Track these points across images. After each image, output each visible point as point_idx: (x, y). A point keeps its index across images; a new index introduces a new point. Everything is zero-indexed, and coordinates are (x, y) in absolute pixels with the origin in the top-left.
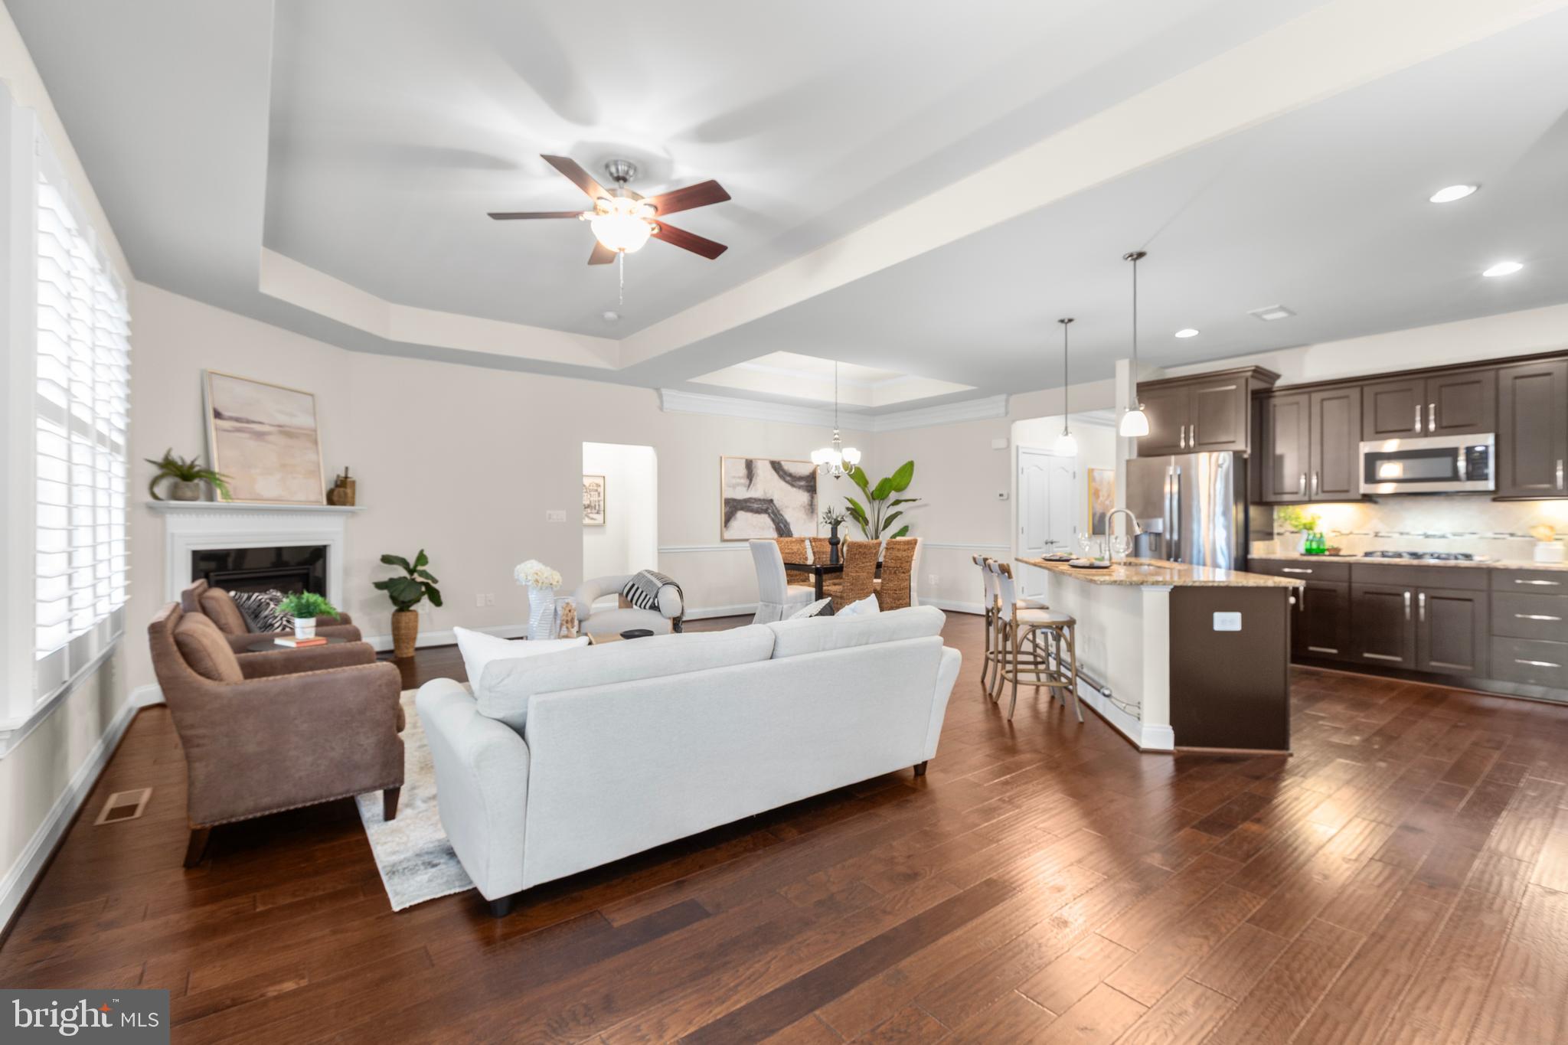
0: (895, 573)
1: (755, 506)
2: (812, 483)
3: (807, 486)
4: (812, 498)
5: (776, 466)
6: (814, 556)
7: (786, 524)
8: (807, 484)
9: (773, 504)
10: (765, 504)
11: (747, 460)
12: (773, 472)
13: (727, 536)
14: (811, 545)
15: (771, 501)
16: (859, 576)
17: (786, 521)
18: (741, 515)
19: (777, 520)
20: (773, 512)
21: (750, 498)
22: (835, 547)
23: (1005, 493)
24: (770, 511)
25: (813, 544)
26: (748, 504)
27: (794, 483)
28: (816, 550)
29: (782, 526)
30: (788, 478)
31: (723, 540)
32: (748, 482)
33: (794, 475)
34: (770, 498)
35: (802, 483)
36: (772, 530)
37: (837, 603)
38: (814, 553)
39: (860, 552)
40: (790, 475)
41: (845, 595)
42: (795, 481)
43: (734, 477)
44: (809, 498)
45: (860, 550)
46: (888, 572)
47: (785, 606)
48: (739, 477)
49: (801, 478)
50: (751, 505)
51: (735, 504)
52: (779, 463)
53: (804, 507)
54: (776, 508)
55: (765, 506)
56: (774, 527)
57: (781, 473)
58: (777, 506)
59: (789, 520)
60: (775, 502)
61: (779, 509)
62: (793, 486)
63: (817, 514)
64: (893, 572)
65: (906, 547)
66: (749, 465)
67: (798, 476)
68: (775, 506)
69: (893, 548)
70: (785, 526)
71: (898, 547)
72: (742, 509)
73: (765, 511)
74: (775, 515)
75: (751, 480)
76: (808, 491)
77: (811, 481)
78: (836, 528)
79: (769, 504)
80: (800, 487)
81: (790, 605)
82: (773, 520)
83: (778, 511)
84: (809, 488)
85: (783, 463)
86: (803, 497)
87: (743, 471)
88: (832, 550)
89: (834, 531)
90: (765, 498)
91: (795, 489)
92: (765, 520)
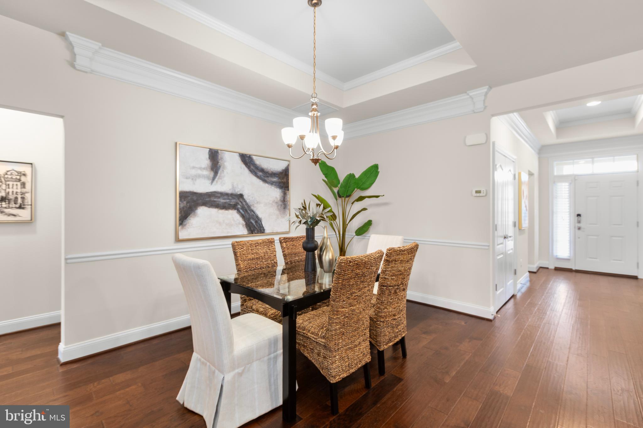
0: (395, 292)
1: (222, 201)
2: (285, 180)
3: (280, 183)
4: (285, 194)
5: (247, 160)
6: (285, 259)
7: (258, 220)
8: (280, 180)
9: (244, 199)
10: (234, 199)
11: (211, 150)
12: (243, 166)
13: (183, 234)
14: (282, 247)
15: (241, 196)
16: (354, 310)
17: (257, 217)
18: (202, 211)
19: (247, 216)
20: (243, 208)
21: (215, 192)
22: (311, 253)
23: (483, 189)
24: (239, 206)
25: (284, 245)
26: (213, 199)
27: (266, 179)
28: (286, 252)
29: (253, 222)
30: (260, 174)
31: (178, 240)
32: (212, 174)
33: (265, 170)
34: (239, 193)
35: (275, 179)
36: (241, 226)
37: (319, 354)
38: (285, 256)
39: (357, 274)
40: (262, 170)
41: (331, 345)
42: (268, 177)
43: (194, 168)
44: (282, 194)
45: (358, 271)
46: (387, 292)
47: (229, 377)
48: (201, 168)
49: (273, 174)
50: (216, 200)
51: (195, 198)
52: (250, 157)
53: (276, 203)
54: (247, 204)
55: (233, 202)
56: (244, 223)
57: (252, 167)
58: (248, 201)
59: (260, 216)
60: (245, 197)
61: (250, 204)
62: (265, 181)
63: (289, 210)
64: (393, 292)
65: (408, 256)
66: (214, 155)
67: (270, 172)
68: (245, 201)
69: (395, 259)
70: (256, 222)
71: (401, 258)
72: (205, 204)
73: (234, 207)
74: (246, 211)
75: (216, 173)
76: (281, 187)
77: (283, 179)
78: (313, 230)
79: (239, 199)
80: (272, 183)
81: (239, 370)
82: (243, 216)
83: (249, 207)
84: (282, 185)
85: (254, 158)
86: (276, 193)
87: (206, 162)
88: (307, 257)
89: (310, 232)
90: (234, 192)
91: (267, 185)
92: (233, 216)
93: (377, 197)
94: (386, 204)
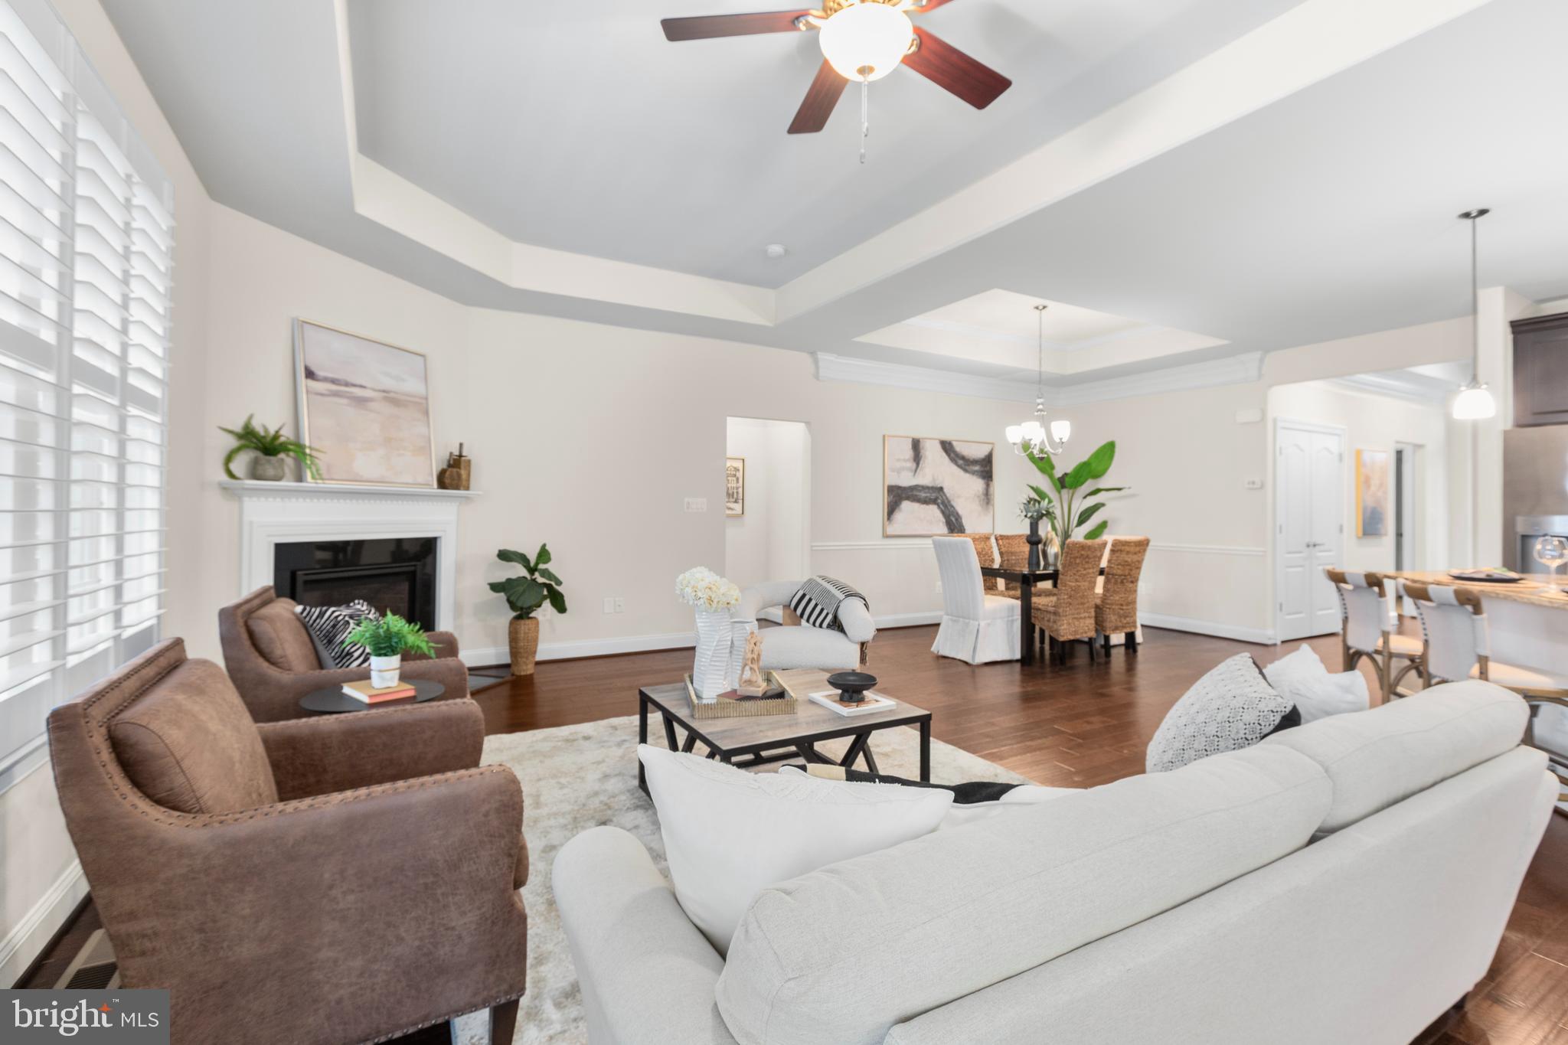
0: (1122, 582)
1: (923, 495)
2: (988, 468)
3: (982, 471)
4: (988, 485)
5: (947, 447)
6: (1001, 557)
7: (958, 517)
8: (982, 469)
9: (944, 493)
10: (934, 492)
11: (913, 440)
12: (944, 454)
13: (890, 530)
14: (998, 544)
15: (941, 489)
16: (1079, 586)
17: (957, 514)
18: (906, 506)
19: (947, 512)
20: (943, 503)
21: (917, 485)
22: (1035, 547)
24: (939, 501)
25: (1000, 542)
26: (915, 493)
27: (967, 468)
28: (1003, 550)
29: (953, 519)
30: (961, 462)
31: (886, 536)
32: (915, 465)
33: (967, 457)
34: (939, 486)
35: (977, 468)
36: (941, 524)
37: (1049, 621)
38: (1001, 554)
39: (1082, 555)
40: (963, 458)
41: (1061, 610)
42: (968, 465)
43: (898, 460)
44: (984, 486)
45: (1083, 552)
46: (1113, 581)
47: (983, 624)
48: (905, 460)
49: (975, 462)
50: (918, 493)
51: (900, 492)
52: (950, 443)
53: (978, 497)
54: (947, 498)
55: (933, 496)
56: (944, 521)
57: (952, 455)
58: (948, 495)
59: (960, 512)
60: (945, 490)
61: (950, 498)
62: (966, 471)
63: (993, 505)
64: (1119, 581)
65: (1138, 549)
66: (916, 445)
67: (971, 459)
68: (945, 496)
69: (1121, 551)
70: (956, 520)
71: (1127, 548)
72: (908, 498)
73: (934, 501)
74: (946, 506)
75: (918, 464)
76: (984, 478)
77: (986, 466)
78: (1037, 524)
79: (939, 493)
80: (973, 473)
81: (989, 621)
82: (943, 512)
83: (949, 502)
84: (984, 474)
85: (954, 443)
86: (977, 484)
87: (909, 453)
88: (1031, 552)
89: (1034, 527)
90: (935, 485)
91: (967, 475)
92: (933, 512)
93: (1119, 489)
94: (1133, 496)
